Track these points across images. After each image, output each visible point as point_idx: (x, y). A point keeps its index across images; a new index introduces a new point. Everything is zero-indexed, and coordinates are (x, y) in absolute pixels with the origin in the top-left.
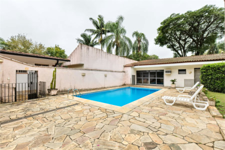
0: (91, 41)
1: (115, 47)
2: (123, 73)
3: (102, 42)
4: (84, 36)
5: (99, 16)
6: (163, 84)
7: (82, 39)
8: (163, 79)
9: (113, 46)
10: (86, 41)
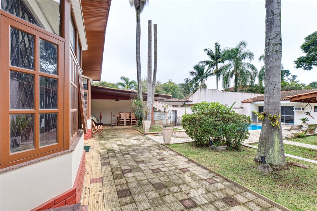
0: (204, 72)
1: (234, 77)
2: (241, 109)
3: (218, 73)
4: (196, 67)
5: (216, 44)
6: (293, 123)
7: (195, 71)
8: (293, 117)
9: (232, 76)
10: (199, 73)
